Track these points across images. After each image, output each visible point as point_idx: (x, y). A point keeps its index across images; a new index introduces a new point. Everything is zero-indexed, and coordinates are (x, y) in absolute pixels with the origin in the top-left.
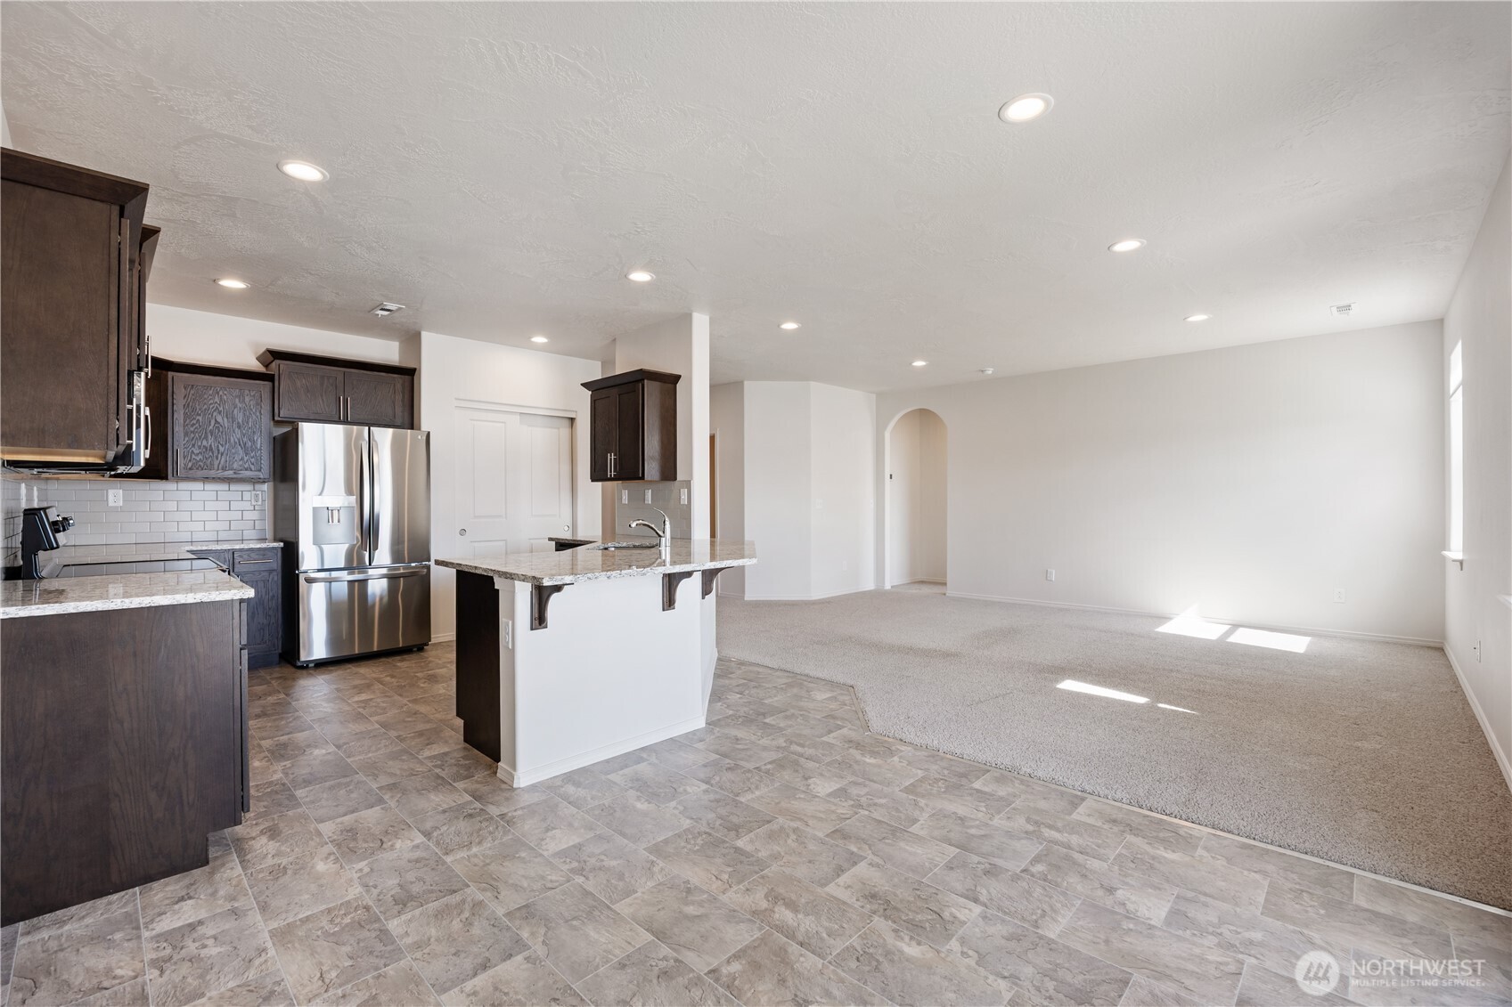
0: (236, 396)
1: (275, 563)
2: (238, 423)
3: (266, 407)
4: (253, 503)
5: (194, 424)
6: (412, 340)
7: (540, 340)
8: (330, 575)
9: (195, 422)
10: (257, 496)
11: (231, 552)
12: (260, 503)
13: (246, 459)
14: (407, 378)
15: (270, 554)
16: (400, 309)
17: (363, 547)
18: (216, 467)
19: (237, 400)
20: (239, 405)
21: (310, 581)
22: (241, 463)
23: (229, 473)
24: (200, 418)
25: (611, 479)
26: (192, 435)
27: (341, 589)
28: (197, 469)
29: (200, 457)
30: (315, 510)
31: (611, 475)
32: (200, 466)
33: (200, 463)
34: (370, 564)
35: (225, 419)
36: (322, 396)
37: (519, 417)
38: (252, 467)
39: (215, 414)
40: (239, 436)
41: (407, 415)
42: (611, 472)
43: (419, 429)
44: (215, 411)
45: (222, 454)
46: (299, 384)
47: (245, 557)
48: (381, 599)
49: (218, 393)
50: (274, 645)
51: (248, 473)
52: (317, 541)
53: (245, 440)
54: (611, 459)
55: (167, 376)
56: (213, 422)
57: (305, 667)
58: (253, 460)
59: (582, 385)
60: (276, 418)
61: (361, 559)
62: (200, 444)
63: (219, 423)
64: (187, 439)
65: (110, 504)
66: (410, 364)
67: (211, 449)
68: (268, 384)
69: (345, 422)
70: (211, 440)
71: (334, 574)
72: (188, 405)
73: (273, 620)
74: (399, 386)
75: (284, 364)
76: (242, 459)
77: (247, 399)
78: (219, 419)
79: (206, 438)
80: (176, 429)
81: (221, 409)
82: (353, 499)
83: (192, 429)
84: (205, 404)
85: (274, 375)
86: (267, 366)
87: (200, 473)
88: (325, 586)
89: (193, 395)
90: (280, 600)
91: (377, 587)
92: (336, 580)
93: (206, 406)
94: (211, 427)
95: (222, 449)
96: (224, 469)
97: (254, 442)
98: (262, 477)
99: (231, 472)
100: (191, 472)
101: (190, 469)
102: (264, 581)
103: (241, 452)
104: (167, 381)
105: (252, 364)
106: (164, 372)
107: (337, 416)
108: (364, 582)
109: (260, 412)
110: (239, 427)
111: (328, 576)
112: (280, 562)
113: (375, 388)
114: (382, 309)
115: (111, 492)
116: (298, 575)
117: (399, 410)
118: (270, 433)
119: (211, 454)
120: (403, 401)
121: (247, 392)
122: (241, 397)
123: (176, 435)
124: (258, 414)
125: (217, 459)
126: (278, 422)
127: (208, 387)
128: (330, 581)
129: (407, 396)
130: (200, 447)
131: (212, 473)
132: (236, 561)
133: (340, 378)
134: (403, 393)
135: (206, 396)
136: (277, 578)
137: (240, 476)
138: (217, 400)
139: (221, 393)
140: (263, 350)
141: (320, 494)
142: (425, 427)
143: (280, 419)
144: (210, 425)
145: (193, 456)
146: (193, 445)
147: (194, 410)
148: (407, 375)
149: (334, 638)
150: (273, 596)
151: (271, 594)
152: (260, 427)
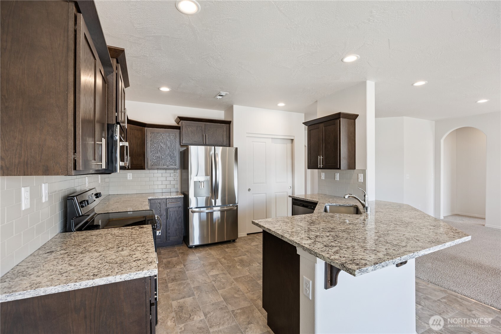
0: (168, 136)
1: (181, 203)
2: (168, 147)
3: (178, 140)
4: (174, 178)
5: (153, 148)
6: (230, 109)
7: (281, 105)
8: (200, 209)
9: (154, 147)
10: (175, 175)
11: (165, 199)
12: (176, 178)
13: (171, 161)
14: (228, 125)
15: (179, 200)
16: (227, 94)
17: (212, 197)
18: (161, 165)
19: (168, 137)
20: (169, 139)
21: (193, 212)
22: (169, 162)
23: (165, 167)
24: (155, 145)
25: (320, 168)
26: (153, 152)
27: (204, 215)
28: (155, 165)
29: (156, 160)
30: (195, 182)
31: (320, 167)
32: (156, 164)
33: (156, 163)
34: (215, 205)
35: (164, 145)
36: (197, 134)
37: (271, 139)
38: (173, 164)
39: (160, 143)
40: (169, 152)
41: (228, 140)
42: (320, 165)
43: (233, 147)
44: (160, 142)
45: (163, 159)
46: (189, 130)
47: (171, 201)
48: (218, 220)
49: (161, 135)
50: (180, 237)
51: (172, 167)
52: (196, 196)
53: (171, 153)
54: (320, 159)
55: (144, 129)
56: (160, 147)
57: (191, 247)
58: (173, 161)
59: (303, 123)
60: (181, 144)
61: (211, 203)
62: (155, 155)
63: (162, 147)
64: (151, 154)
65: (128, 179)
66: (228, 119)
67: (159, 157)
68: (178, 130)
69: (205, 145)
70: (159, 154)
71: (202, 209)
72: (152, 140)
73: (180, 227)
74: (225, 129)
75: (184, 122)
76: (170, 161)
77: (171, 137)
78: (162, 145)
79: (158, 153)
80: (148, 150)
81: (163, 141)
82: (209, 177)
83: (153, 150)
84: (157, 139)
85: (180, 127)
86: (178, 124)
87: (156, 167)
88: (199, 214)
89: (153, 136)
90: (183, 218)
91: (217, 215)
92: (202, 212)
93: (157, 140)
94: (159, 149)
95: (163, 157)
96: (164, 165)
97: (174, 154)
98: (176, 168)
99: (166, 166)
100: (153, 166)
101: (153, 165)
102: (177, 211)
103: (169, 158)
104: (145, 131)
105: (173, 123)
106: (144, 128)
107: (203, 142)
108: (212, 213)
109: (176, 142)
110: (169, 148)
111: (199, 210)
112: (182, 203)
113: (216, 130)
114: (220, 95)
115: (128, 174)
116: (189, 210)
117: (225, 139)
118: (179, 150)
119: (159, 159)
120: (226, 135)
121: (171, 134)
122: (169, 136)
123: (148, 152)
124: (175, 142)
125: (161, 161)
126: (182, 145)
127: (158, 133)
128: (200, 212)
129: (228, 133)
130: (155, 157)
131: (160, 167)
132: (167, 203)
133: (203, 127)
134: (226, 131)
135: (157, 136)
136: (181, 209)
137: (169, 168)
138: (161, 138)
139: (162, 135)
140: (177, 117)
141: (197, 176)
142: (235, 145)
143: (182, 144)
144: (159, 148)
145: (153, 160)
146: (154, 156)
147: (154, 142)
148: (228, 123)
149: (202, 236)
150: (180, 217)
151: (179, 216)
152: (176, 148)
